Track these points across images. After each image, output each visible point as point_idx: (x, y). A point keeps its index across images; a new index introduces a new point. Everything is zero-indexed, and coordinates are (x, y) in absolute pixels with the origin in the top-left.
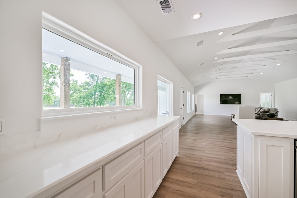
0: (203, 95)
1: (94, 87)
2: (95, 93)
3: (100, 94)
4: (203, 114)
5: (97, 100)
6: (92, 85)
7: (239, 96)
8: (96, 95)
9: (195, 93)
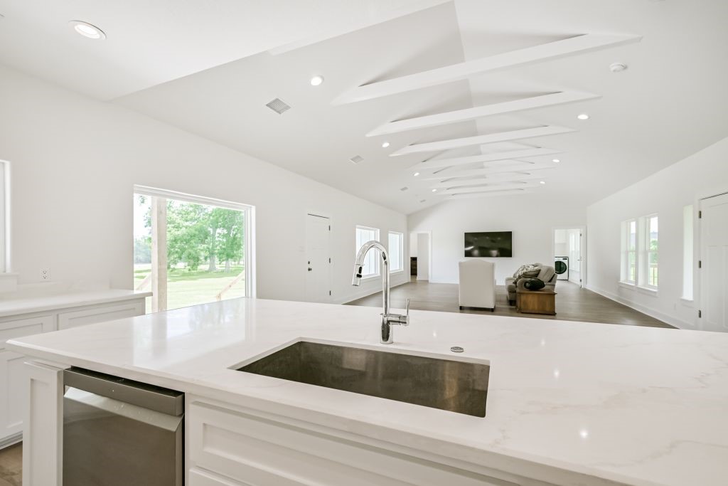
0: (427, 234)
1: (210, 215)
2: (215, 231)
3: (225, 231)
4: (427, 281)
5: (218, 248)
6: (206, 211)
7: (508, 236)
8: (217, 235)
9: (409, 228)
